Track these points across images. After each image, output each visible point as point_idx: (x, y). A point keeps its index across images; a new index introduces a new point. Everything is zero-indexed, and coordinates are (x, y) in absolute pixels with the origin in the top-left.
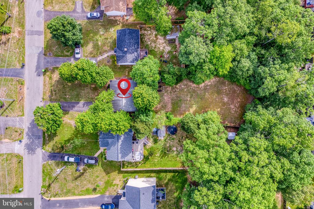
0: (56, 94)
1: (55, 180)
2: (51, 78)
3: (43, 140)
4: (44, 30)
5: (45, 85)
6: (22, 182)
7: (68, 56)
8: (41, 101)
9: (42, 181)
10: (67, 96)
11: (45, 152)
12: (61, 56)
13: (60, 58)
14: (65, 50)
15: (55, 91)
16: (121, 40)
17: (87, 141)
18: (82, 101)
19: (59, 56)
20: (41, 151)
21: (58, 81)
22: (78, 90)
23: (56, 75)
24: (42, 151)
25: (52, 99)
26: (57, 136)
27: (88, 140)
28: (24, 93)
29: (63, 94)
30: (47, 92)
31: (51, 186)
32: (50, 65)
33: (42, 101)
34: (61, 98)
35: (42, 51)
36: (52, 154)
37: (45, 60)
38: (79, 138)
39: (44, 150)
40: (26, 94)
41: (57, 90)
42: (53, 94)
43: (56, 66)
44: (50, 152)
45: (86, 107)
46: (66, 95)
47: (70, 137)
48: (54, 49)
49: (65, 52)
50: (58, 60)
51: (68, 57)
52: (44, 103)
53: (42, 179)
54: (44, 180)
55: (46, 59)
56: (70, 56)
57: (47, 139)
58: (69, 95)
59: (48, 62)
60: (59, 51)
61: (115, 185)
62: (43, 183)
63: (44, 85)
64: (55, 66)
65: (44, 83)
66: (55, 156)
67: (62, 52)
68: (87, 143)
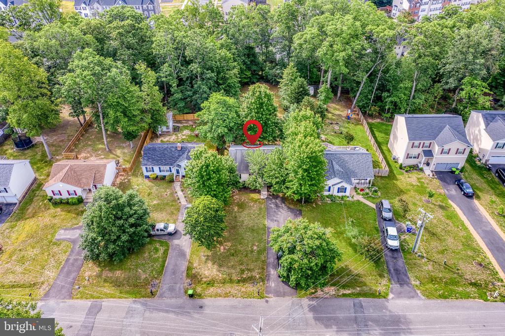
0: (249, 270)
1: (455, 270)
2: (211, 283)
3: (362, 297)
4: (92, 300)
5: (227, 295)
7: (166, 253)
8: (267, 301)
9: (470, 300)
11: (391, 292)
12: (164, 261)
13: (168, 264)
15: (242, 271)
16: (160, 157)
17: (347, 218)
18: (266, 223)
19: (164, 266)
20: (392, 301)
21: (220, 266)
22: (241, 231)
23: (205, 271)
24: (393, 298)
25: (260, 278)
26: (346, 266)
27: (345, 216)
29: (249, 255)
30: (243, 289)
31: (473, 281)
32: (178, 285)
33: (266, 299)
34: (257, 259)
35: (140, 302)
36: (392, 277)
37: (166, 295)
38: (343, 228)
39: (387, 295)
41: (241, 267)
42: (249, 277)
43: (183, 272)
44: (390, 280)
45: (277, 217)
46: (252, 251)
47: (344, 244)
48: (143, 277)
49: (156, 256)
50: (171, 267)
51: (168, 250)
52: (270, 295)
53: (464, 301)
55: (165, 292)
56: (168, 246)
57: (358, 289)
58: (253, 245)
59: (171, 289)
60: (153, 266)
61: (420, 181)
62: (474, 298)
63: (225, 297)
64: (185, 274)
65: (220, 296)
66: (397, 271)
67: (155, 260)
68: (351, 217)
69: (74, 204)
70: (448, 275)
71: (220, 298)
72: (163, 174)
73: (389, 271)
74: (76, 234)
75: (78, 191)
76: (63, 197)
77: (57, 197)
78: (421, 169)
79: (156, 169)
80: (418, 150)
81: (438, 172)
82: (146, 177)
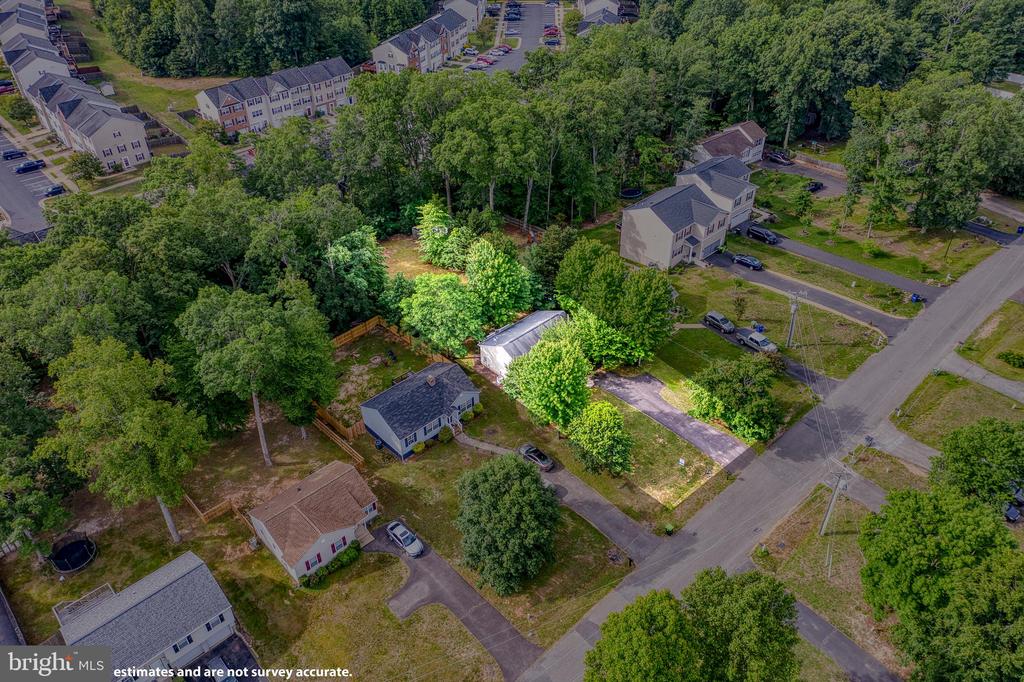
1: (832, 342)
3: (804, 414)
4: (571, 630)
6: (925, 382)
7: (572, 515)
8: (742, 479)
9: (869, 358)
10: (661, 440)
12: (589, 526)
13: (598, 525)
14: (565, 533)
16: (416, 411)
17: (697, 352)
18: (635, 409)
19: (596, 530)
20: (827, 400)
24: (825, 398)
27: (693, 352)
28: (778, 528)
29: (667, 451)
30: (706, 487)
31: (852, 342)
36: (801, 380)
37: (642, 555)
39: (817, 398)
40: (773, 524)
43: (626, 519)
44: (803, 384)
46: (663, 446)
48: (591, 559)
49: (570, 528)
50: (606, 526)
51: (573, 512)
52: (737, 472)
53: (867, 362)
54: (863, 358)
55: (638, 552)
56: (567, 509)
57: (791, 410)
58: (655, 439)
59: (641, 544)
60: (583, 541)
61: (705, 278)
62: (869, 355)
64: (631, 520)
67: (576, 533)
68: (698, 349)
69: (353, 561)
70: (834, 349)
71: (698, 512)
72: (431, 435)
73: (793, 375)
74: (421, 589)
75: (350, 533)
76: (324, 563)
77: (313, 570)
78: (692, 264)
79: (420, 433)
80: (681, 242)
81: (708, 259)
82: (407, 456)
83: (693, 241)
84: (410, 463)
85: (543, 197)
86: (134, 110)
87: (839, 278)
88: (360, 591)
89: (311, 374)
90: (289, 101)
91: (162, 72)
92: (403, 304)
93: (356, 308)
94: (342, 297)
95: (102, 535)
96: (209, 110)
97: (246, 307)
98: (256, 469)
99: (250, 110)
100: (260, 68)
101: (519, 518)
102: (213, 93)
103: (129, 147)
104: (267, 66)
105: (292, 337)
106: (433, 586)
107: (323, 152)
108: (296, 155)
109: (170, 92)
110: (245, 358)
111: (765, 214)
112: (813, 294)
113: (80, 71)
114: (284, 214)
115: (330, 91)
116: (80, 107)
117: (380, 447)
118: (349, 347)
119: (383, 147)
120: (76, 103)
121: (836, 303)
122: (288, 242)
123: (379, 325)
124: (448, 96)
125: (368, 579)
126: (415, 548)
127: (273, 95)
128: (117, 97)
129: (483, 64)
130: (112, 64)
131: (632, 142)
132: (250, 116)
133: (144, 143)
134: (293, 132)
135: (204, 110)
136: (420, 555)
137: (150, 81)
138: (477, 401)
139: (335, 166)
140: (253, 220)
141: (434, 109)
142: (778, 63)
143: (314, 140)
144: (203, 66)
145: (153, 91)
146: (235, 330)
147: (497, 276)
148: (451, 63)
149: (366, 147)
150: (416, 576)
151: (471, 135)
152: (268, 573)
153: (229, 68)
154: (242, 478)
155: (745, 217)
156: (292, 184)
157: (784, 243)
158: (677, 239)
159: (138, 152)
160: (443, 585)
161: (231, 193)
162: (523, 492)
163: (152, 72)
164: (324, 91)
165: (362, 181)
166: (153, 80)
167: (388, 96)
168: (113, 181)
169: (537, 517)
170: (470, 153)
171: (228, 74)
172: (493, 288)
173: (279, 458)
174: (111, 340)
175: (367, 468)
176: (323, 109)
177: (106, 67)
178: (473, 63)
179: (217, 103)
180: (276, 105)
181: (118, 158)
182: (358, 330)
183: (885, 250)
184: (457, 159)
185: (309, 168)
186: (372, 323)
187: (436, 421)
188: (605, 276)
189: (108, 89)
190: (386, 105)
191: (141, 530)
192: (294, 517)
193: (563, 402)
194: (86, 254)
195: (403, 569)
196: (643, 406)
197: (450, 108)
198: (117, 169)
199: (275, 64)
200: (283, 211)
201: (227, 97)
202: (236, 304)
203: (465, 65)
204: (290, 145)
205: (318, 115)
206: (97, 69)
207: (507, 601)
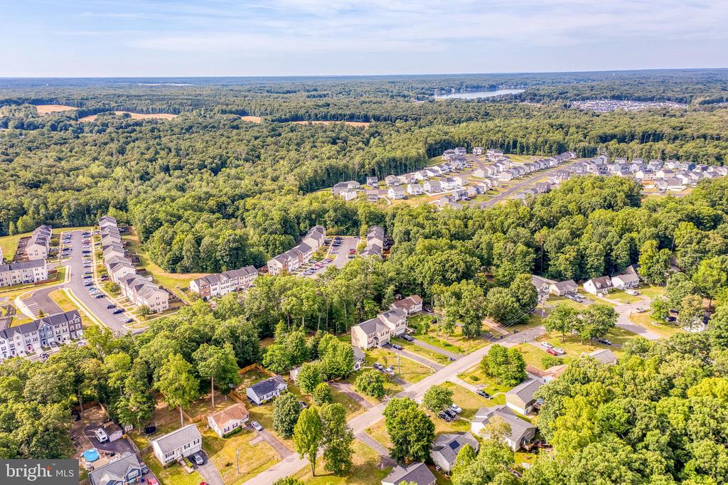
1: (416, 372)
11: (404, 388)
16: (265, 389)
31: (423, 372)
44: (400, 385)
54: (424, 378)
66: (400, 381)
69: (239, 432)
70: (415, 375)
72: (269, 398)
73: (398, 383)
74: (261, 438)
75: (239, 422)
76: (230, 431)
77: (227, 432)
78: (376, 347)
79: (265, 396)
80: (372, 339)
81: (383, 346)
82: (260, 405)
83: (376, 338)
84: (261, 407)
85: (325, 322)
86: (161, 288)
87: (428, 352)
88: (240, 439)
89: (231, 373)
90: (229, 284)
91: (174, 271)
92: (264, 355)
93: (248, 358)
94: (243, 354)
95: (159, 426)
96: (194, 288)
97: (214, 349)
98: (210, 409)
99: (212, 288)
100: (217, 269)
101: (290, 411)
102: (197, 281)
103: (155, 305)
104: (220, 268)
105: (227, 360)
106: (263, 438)
107: (241, 305)
108: (232, 306)
109: (176, 280)
110: (213, 364)
111: (411, 330)
112: (417, 358)
113: (139, 270)
114: (227, 324)
115: (247, 279)
116: (143, 287)
117: (251, 402)
118: (244, 374)
119: (263, 303)
120: (141, 286)
121: (423, 360)
122: (227, 333)
123: (256, 367)
124: (288, 285)
125: (243, 436)
126: (260, 427)
127: (223, 281)
128: (154, 281)
129: (317, 267)
130: (151, 267)
131: (363, 302)
132: (212, 290)
133: (167, 302)
134: (231, 297)
135: (192, 288)
136: (261, 430)
137: (168, 275)
138: (286, 388)
139: (246, 310)
140: (217, 326)
141: (283, 290)
142: (422, 273)
143: (238, 301)
144: (192, 269)
145: (169, 279)
146: (211, 355)
147: (297, 346)
148: (304, 266)
149: (257, 303)
150: (258, 435)
151: (294, 299)
152: (212, 435)
153: (203, 269)
154: (204, 411)
155: (403, 331)
156: (229, 316)
157: (415, 341)
158: (369, 337)
159: (164, 305)
160: (266, 437)
161: (210, 317)
162: (291, 402)
163: (169, 271)
164: (244, 280)
165: (256, 316)
166: (169, 274)
167: (267, 285)
168: (153, 317)
169: (295, 411)
170: (294, 305)
171: (202, 272)
172: (296, 350)
173: (218, 406)
174: (179, 354)
175: (247, 407)
176: (243, 287)
177: (148, 268)
178: (313, 267)
179: (199, 285)
180: (222, 286)
181: (156, 308)
182: (248, 368)
183: (450, 344)
184: (288, 307)
185: (236, 310)
186: (253, 366)
187: (271, 393)
188: (332, 346)
189: (150, 279)
190: (266, 289)
191: (171, 425)
192: (222, 416)
193: (311, 383)
194: (165, 335)
195: (255, 434)
196: (344, 391)
197: (290, 289)
198: (155, 312)
199: (224, 268)
200: (227, 323)
201: (202, 283)
202: (212, 349)
203: (310, 267)
204: (230, 302)
205: (241, 289)
206: (145, 270)
207: (286, 441)
